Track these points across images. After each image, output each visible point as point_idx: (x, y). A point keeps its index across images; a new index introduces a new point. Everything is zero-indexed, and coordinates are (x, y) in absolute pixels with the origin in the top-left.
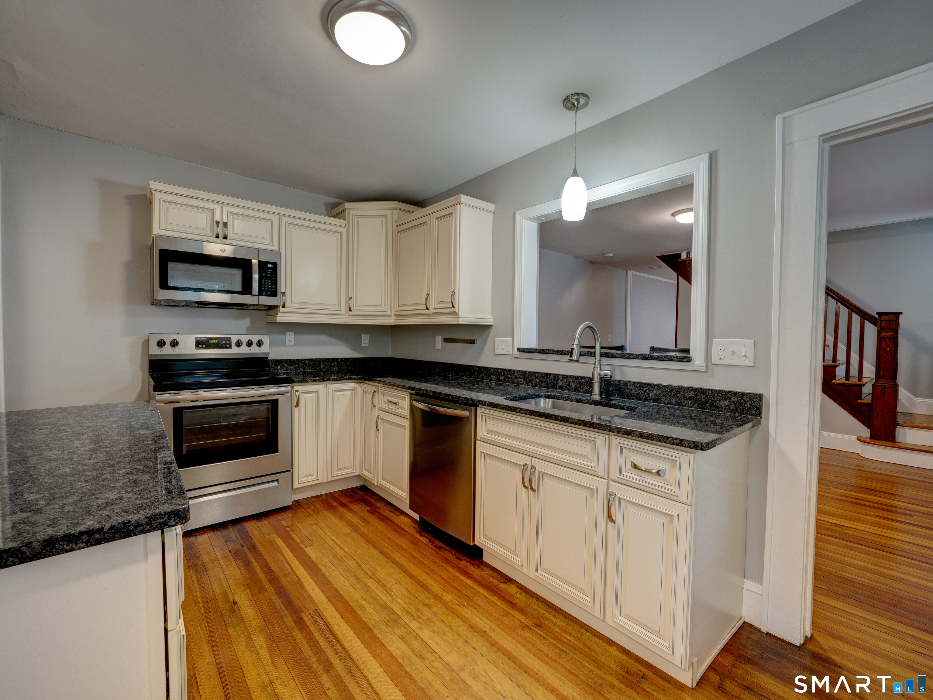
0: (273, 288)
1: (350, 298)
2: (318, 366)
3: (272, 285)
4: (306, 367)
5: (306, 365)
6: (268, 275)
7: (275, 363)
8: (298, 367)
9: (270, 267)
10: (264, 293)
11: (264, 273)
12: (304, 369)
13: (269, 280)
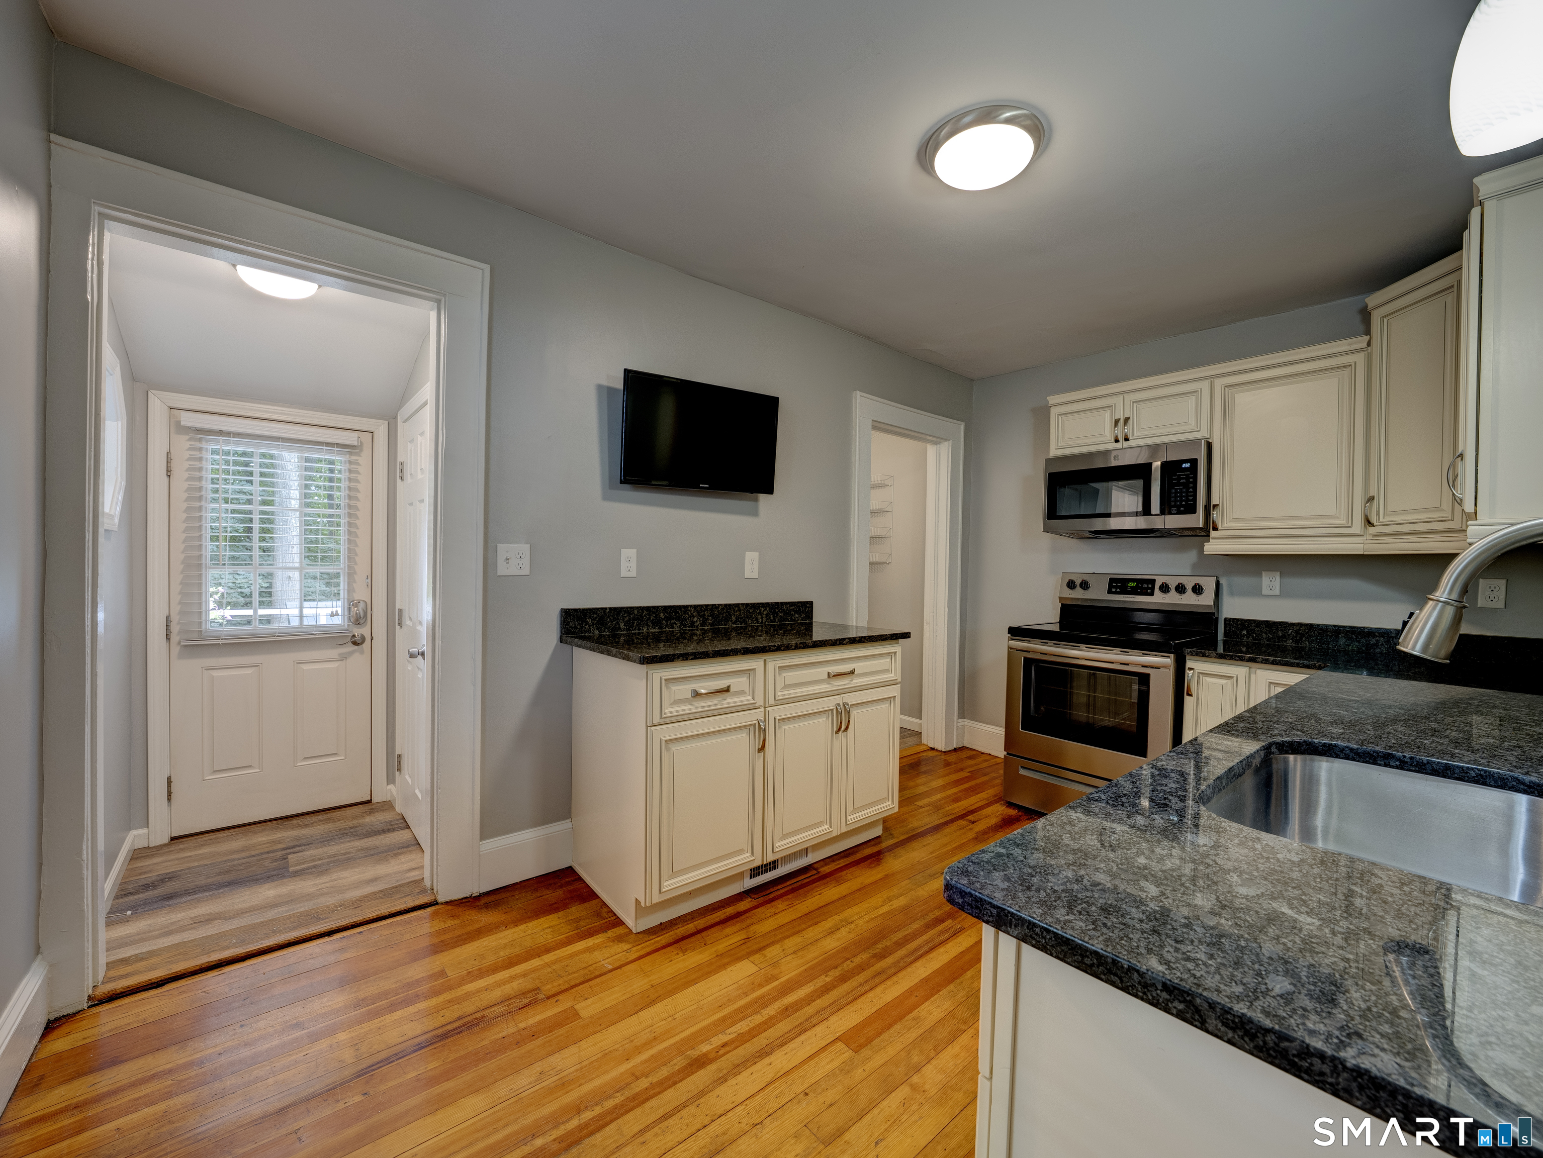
0: (1190, 501)
1: (1371, 499)
2: (1333, 641)
3: (1187, 496)
4: (1301, 638)
5: (1302, 635)
6: (1182, 481)
7: (1236, 624)
8: (1284, 636)
9: (1185, 468)
10: (1174, 509)
11: (1175, 479)
12: (1297, 642)
13: (1184, 488)
